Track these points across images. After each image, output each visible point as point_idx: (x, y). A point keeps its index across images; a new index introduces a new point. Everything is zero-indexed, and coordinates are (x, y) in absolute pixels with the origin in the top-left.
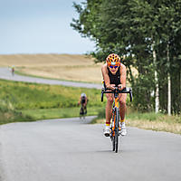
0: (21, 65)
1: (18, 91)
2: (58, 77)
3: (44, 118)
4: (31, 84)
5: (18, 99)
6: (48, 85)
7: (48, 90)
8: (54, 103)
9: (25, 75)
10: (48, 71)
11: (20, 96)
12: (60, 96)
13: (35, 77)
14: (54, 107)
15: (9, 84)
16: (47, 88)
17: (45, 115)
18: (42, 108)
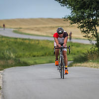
0: (18, 27)
1: (16, 45)
2: (45, 35)
3: (36, 63)
4: (26, 39)
5: (17, 50)
6: (38, 40)
7: (38, 44)
8: (42, 52)
9: (22, 33)
10: (38, 30)
11: (18, 48)
12: (47, 48)
13: (29, 34)
14: (43, 56)
15: (11, 40)
16: (37, 42)
17: (37, 61)
18: (34, 56)
